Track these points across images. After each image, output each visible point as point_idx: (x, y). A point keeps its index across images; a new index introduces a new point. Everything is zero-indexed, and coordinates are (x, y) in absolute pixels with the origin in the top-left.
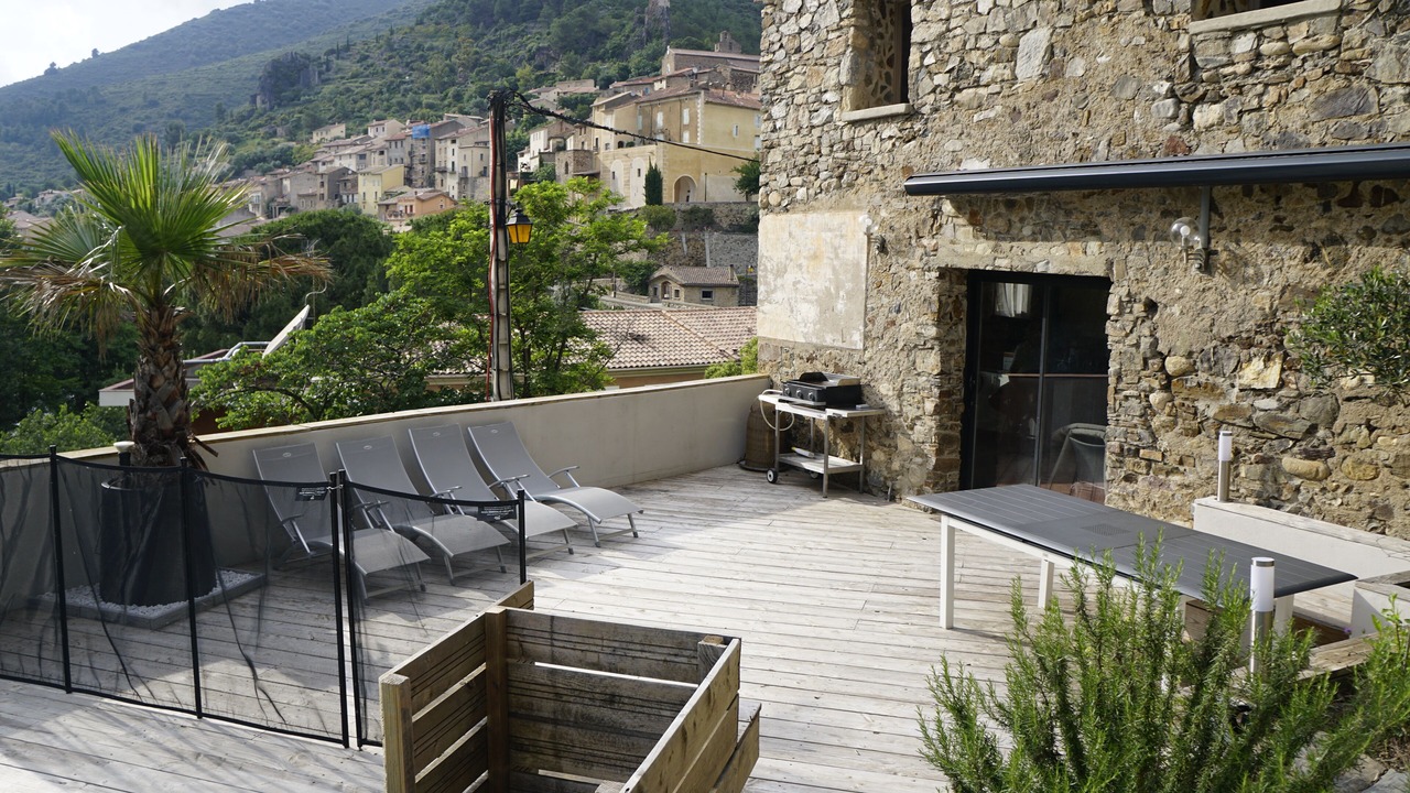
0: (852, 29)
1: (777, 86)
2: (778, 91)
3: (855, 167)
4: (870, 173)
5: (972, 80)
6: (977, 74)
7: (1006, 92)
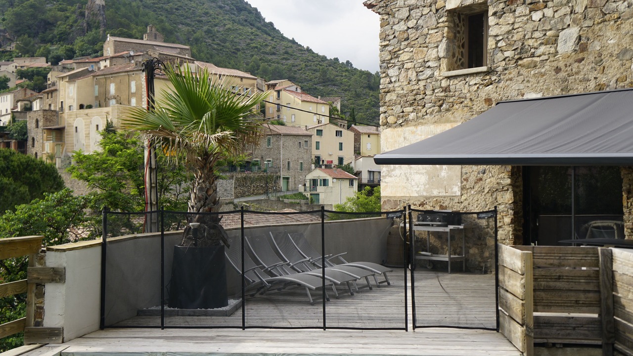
0: (446, 28)
1: (391, 59)
2: (392, 61)
3: (451, 100)
4: (462, 103)
5: (529, 54)
6: (533, 50)
7: (552, 59)
